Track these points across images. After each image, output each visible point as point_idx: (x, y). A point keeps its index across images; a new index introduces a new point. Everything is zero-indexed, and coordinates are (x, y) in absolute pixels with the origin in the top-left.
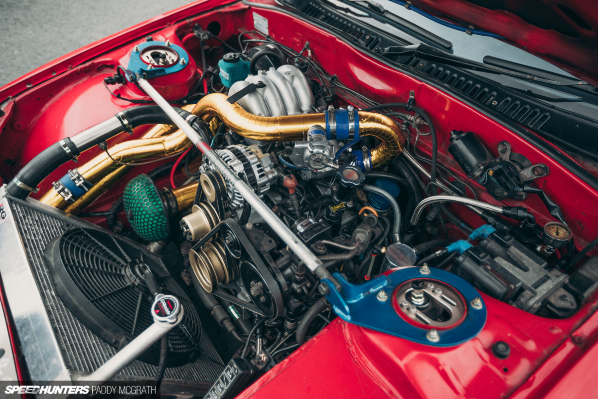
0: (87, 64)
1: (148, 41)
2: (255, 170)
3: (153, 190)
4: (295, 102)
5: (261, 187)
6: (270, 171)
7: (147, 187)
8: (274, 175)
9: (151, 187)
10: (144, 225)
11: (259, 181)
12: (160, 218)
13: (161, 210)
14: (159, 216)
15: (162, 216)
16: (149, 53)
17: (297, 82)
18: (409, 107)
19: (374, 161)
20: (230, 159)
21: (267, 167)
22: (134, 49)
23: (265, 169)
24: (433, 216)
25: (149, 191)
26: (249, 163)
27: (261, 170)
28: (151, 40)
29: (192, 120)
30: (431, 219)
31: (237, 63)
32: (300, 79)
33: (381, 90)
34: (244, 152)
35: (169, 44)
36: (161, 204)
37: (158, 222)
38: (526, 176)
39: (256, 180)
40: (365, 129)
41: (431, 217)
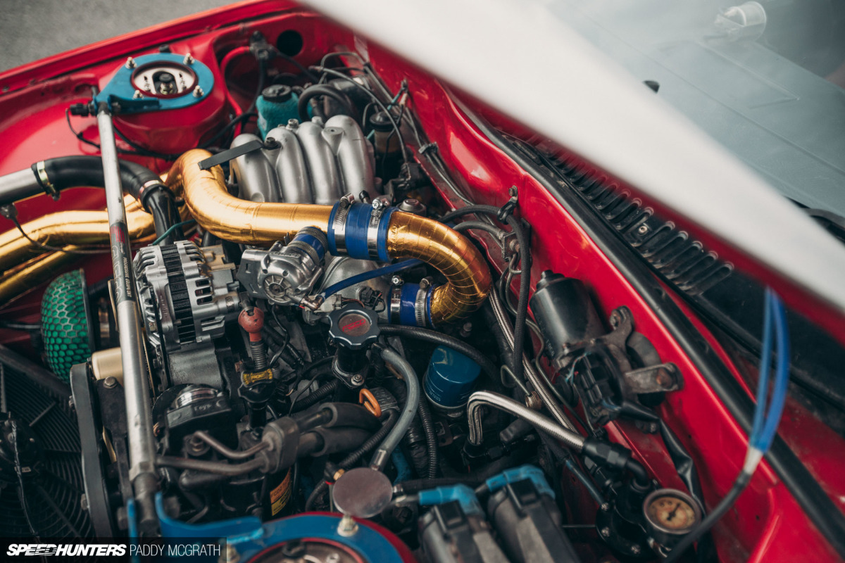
0: (60, 80)
1: (162, 52)
2: (192, 288)
3: (79, 298)
4: (333, 183)
5: (202, 321)
6: (225, 295)
7: (71, 292)
8: (230, 304)
9: (79, 293)
10: (59, 356)
11: (196, 309)
12: (79, 348)
13: (83, 334)
14: (78, 344)
15: (84, 346)
16: (150, 74)
17: (345, 148)
18: (501, 215)
19: (436, 308)
20: (152, 263)
21: (222, 287)
22: (127, 65)
23: (216, 291)
24: (512, 435)
25: (73, 299)
26: (182, 275)
27: (206, 291)
28: (168, 51)
29: (150, 189)
30: (506, 440)
31: (282, 104)
32: (354, 141)
33: (478, 179)
34: (183, 255)
35: (189, 61)
36: (85, 325)
37: (75, 354)
38: (638, 384)
39: (190, 307)
40: (398, 245)
41: (507, 436)
